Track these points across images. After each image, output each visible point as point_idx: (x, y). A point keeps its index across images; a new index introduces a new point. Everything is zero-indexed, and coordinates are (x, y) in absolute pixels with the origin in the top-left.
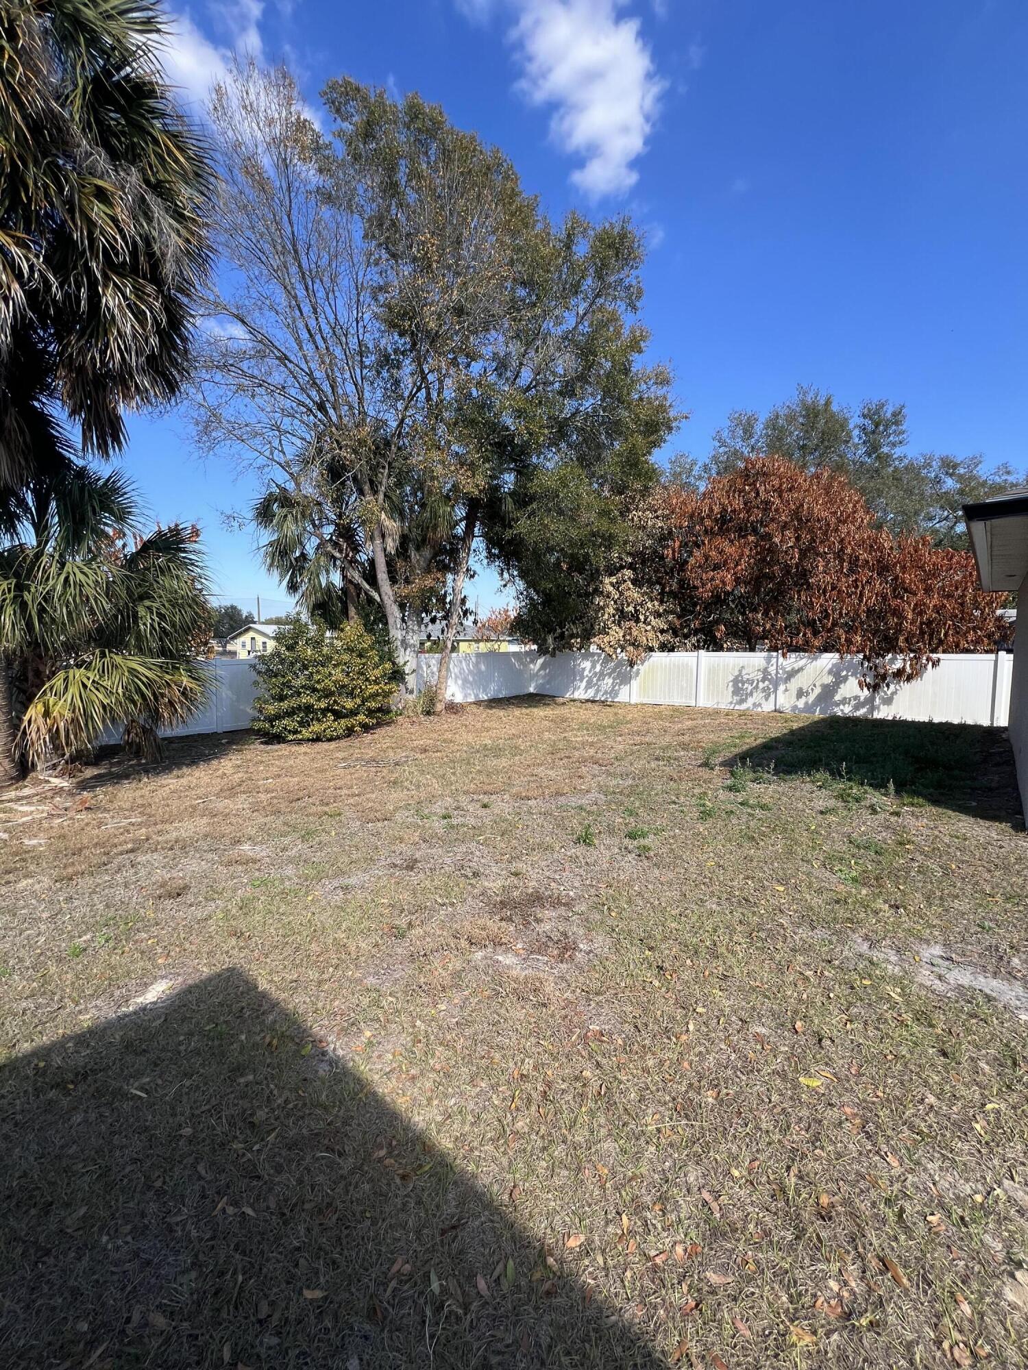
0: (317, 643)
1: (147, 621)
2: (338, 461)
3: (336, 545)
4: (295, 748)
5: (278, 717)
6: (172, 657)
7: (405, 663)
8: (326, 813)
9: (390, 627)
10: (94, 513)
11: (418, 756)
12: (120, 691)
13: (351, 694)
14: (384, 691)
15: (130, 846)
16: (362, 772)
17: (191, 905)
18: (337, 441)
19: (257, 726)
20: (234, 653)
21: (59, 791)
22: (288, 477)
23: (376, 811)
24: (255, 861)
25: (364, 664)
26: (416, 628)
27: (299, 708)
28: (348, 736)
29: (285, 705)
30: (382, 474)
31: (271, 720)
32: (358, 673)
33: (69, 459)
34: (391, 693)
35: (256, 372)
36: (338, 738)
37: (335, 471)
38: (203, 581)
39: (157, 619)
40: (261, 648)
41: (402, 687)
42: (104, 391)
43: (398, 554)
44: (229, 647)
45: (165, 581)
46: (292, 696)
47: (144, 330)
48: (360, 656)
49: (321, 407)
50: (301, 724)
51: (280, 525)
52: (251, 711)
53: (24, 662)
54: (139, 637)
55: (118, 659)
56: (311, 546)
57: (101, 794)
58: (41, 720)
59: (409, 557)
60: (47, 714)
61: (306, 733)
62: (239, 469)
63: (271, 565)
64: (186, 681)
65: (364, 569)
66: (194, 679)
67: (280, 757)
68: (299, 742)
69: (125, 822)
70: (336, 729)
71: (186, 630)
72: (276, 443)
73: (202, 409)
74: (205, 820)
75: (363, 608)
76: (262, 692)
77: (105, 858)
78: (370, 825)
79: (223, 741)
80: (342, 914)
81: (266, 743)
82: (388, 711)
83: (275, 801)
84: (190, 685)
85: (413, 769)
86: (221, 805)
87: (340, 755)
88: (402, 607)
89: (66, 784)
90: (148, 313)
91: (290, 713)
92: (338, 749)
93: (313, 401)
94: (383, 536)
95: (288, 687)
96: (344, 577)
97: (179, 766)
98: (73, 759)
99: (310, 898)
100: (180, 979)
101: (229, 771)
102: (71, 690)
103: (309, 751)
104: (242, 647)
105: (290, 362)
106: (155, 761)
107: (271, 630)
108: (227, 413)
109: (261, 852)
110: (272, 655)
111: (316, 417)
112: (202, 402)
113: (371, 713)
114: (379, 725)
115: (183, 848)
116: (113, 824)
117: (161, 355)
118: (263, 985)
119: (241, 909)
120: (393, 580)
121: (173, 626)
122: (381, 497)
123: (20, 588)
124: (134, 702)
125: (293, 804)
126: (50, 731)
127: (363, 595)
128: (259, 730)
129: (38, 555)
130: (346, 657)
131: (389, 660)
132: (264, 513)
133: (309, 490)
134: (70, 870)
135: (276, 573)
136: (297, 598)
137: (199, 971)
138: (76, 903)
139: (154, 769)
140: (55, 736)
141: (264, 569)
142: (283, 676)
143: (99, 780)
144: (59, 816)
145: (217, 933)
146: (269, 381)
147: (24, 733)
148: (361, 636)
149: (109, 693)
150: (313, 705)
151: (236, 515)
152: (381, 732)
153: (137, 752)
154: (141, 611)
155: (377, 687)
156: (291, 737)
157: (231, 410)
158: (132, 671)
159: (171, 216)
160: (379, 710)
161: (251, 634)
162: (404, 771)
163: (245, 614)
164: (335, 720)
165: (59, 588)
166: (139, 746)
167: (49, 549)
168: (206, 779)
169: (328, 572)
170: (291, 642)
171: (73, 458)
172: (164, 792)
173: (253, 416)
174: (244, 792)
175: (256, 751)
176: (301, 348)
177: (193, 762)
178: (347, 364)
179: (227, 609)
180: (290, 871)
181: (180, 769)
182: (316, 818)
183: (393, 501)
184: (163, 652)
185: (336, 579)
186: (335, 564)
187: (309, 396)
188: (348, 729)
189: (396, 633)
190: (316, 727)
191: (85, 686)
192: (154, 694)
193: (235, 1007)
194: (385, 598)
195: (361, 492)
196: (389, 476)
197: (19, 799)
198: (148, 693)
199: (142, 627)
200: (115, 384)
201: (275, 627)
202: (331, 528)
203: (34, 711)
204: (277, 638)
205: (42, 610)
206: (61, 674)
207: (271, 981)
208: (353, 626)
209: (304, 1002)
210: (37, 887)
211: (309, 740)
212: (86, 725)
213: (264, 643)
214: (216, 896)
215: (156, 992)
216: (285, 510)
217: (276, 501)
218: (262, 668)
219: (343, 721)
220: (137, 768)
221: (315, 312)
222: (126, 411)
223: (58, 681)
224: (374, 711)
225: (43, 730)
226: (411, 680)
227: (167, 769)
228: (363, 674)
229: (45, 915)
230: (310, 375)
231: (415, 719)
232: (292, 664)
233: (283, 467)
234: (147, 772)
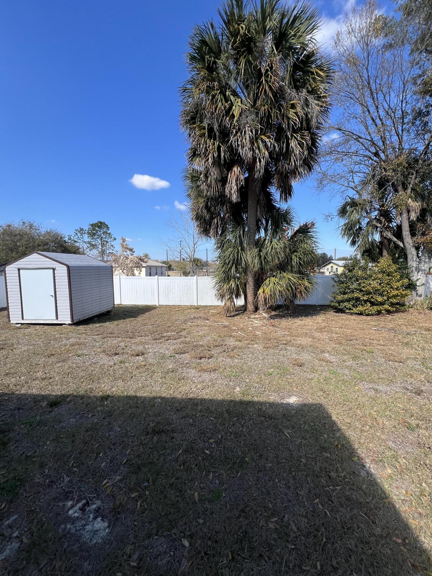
0: (364, 269)
1: (295, 260)
2: (384, 178)
3: (379, 221)
4: (349, 316)
5: (342, 301)
6: (302, 274)
7: (417, 280)
8: (365, 350)
9: (409, 260)
10: (282, 223)
11: (424, 332)
12: (285, 286)
13: (381, 295)
14: (401, 294)
15: (285, 342)
16: (385, 334)
17: (305, 372)
18: (384, 168)
19: (333, 304)
20: (324, 273)
21: (265, 318)
22: (355, 192)
23: (395, 356)
24: (331, 362)
25: (390, 280)
26: (427, 260)
27: (353, 298)
28: (378, 315)
29: (346, 296)
30: (411, 178)
31: (339, 302)
32: (386, 284)
33: (275, 206)
34: (407, 295)
35: (344, 150)
36: (372, 315)
37: (382, 184)
38: (316, 244)
39: (298, 260)
40: (335, 271)
41: (414, 293)
42: (288, 178)
43: (418, 219)
44: (321, 270)
45: (303, 245)
46: (350, 293)
47: (303, 150)
48: (388, 275)
49: (376, 154)
50: (353, 306)
51: (350, 216)
52: (329, 297)
53: (259, 275)
54: (292, 267)
55: (285, 274)
56: (364, 223)
57: (276, 321)
58: (262, 294)
59: (426, 220)
60: (264, 292)
61: (355, 310)
62: (333, 195)
63: (344, 234)
64: (307, 284)
65: (394, 230)
66: (309, 283)
67: (342, 319)
68: (352, 314)
69: (283, 333)
70: (371, 310)
71: (308, 263)
72: (350, 179)
73: (320, 174)
74: (310, 339)
75: (392, 251)
76: (336, 289)
77: (277, 344)
78: (391, 362)
79: (318, 309)
80: (374, 402)
81: (336, 312)
82: (403, 305)
83: (340, 339)
84: (308, 285)
85: (420, 339)
86: (317, 335)
87: (372, 323)
88: (417, 248)
89: (266, 316)
90: (305, 143)
91: (348, 300)
92: (372, 320)
93: (372, 153)
94: (409, 211)
95: (348, 288)
96: (382, 236)
97: (301, 316)
98: (270, 308)
99: (357, 388)
100: (301, 399)
101: (320, 321)
102: (270, 285)
103: (356, 319)
104: (327, 271)
105: (361, 138)
106: (293, 313)
107: (341, 263)
108: (330, 172)
109: (333, 359)
110: (342, 274)
111: (372, 160)
112: (320, 171)
113: (392, 304)
114: (397, 311)
115: (302, 348)
116: (280, 333)
117: (308, 157)
118: (334, 418)
119: (325, 380)
120: (413, 234)
121: (304, 262)
122: (409, 190)
123: (260, 251)
124: (288, 290)
125: (348, 342)
126: (264, 297)
127: (392, 244)
128: (333, 306)
129: (265, 240)
130: (380, 276)
131: (407, 278)
132: (343, 212)
133: (366, 196)
134: (267, 345)
135: (346, 238)
136: (355, 248)
137: (308, 399)
138: (269, 357)
139: (293, 316)
140: (265, 299)
141: (341, 236)
142: (346, 284)
143: (276, 316)
144: (265, 326)
145: (315, 387)
146: (349, 152)
147: (258, 298)
148: (390, 265)
149: (281, 286)
150: (360, 298)
151: (330, 215)
152: (399, 315)
153: (288, 308)
154: (293, 257)
155: (398, 292)
156: (348, 311)
157: (332, 171)
158: (289, 279)
159: (316, 100)
160: (398, 304)
161: (331, 265)
162: (413, 339)
163: (329, 256)
164: (371, 306)
165: (270, 250)
166: (288, 306)
167: (268, 238)
168: (311, 323)
169: (372, 234)
170: (351, 268)
171: (276, 205)
172: (296, 325)
173: (341, 170)
174: (326, 332)
175: (331, 315)
176: (367, 129)
177: (306, 316)
178: (394, 126)
179: (321, 254)
180: (347, 372)
181: (302, 317)
182: (360, 351)
183: (417, 191)
184: (300, 272)
185: (377, 237)
186: (376, 230)
187: (370, 151)
188: (378, 311)
189: (412, 263)
190: (360, 308)
191: (274, 284)
192: (295, 288)
193: (323, 422)
194: (407, 245)
195: (396, 191)
196: (416, 178)
197: (255, 318)
198: (294, 288)
199: (293, 263)
200: (291, 175)
201: (344, 262)
202: (376, 213)
203: (261, 291)
204: (345, 267)
205: (265, 258)
206: (268, 279)
207: (338, 418)
208: (385, 260)
209: (354, 436)
210: (259, 348)
211: (356, 314)
212: (274, 297)
213: (337, 269)
214: (314, 371)
215: (293, 400)
216: (352, 209)
217: (349, 205)
218: (337, 280)
219: (375, 307)
220: (287, 314)
221: (377, 107)
222: (294, 183)
223: (267, 282)
224: (394, 304)
225: (262, 297)
226: (421, 290)
227: (297, 316)
228: (389, 284)
229: (261, 358)
230: (372, 141)
231: (421, 311)
232: (351, 278)
233: (353, 189)
234: (290, 316)
